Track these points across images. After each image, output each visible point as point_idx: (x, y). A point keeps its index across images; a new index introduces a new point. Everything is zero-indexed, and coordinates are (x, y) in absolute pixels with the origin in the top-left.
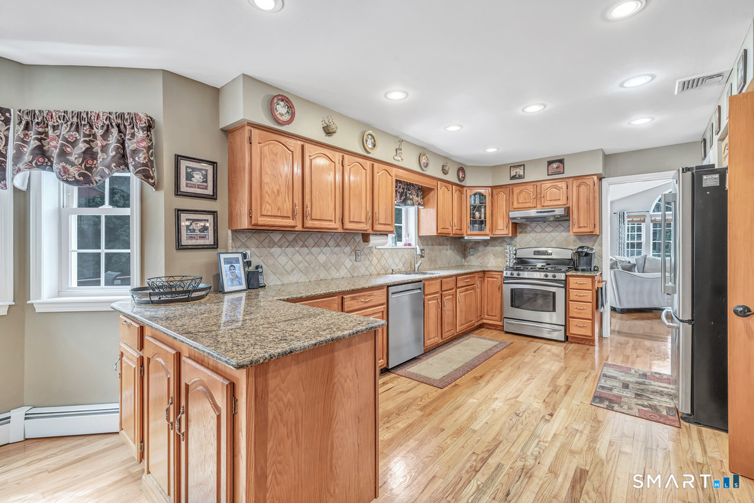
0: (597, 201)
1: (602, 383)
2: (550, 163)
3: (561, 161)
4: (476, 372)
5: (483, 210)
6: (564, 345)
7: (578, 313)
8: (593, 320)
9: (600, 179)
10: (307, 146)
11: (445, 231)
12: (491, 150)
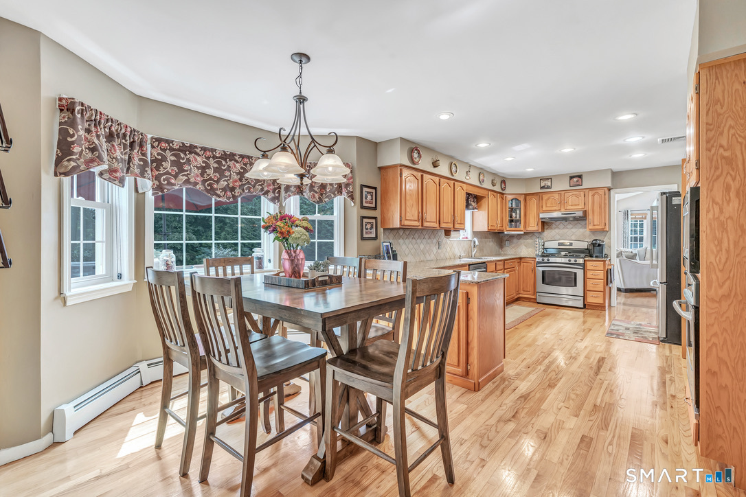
0: (607, 206)
1: (612, 327)
2: (571, 178)
3: (580, 177)
4: (528, 322)
5: (518, 211)
6: (583, 310)
7: (593, 287)
8: (604, 292)
9: (609, 190)
10: (425, 175)
11: (493, 228)
12: (530, 170)
